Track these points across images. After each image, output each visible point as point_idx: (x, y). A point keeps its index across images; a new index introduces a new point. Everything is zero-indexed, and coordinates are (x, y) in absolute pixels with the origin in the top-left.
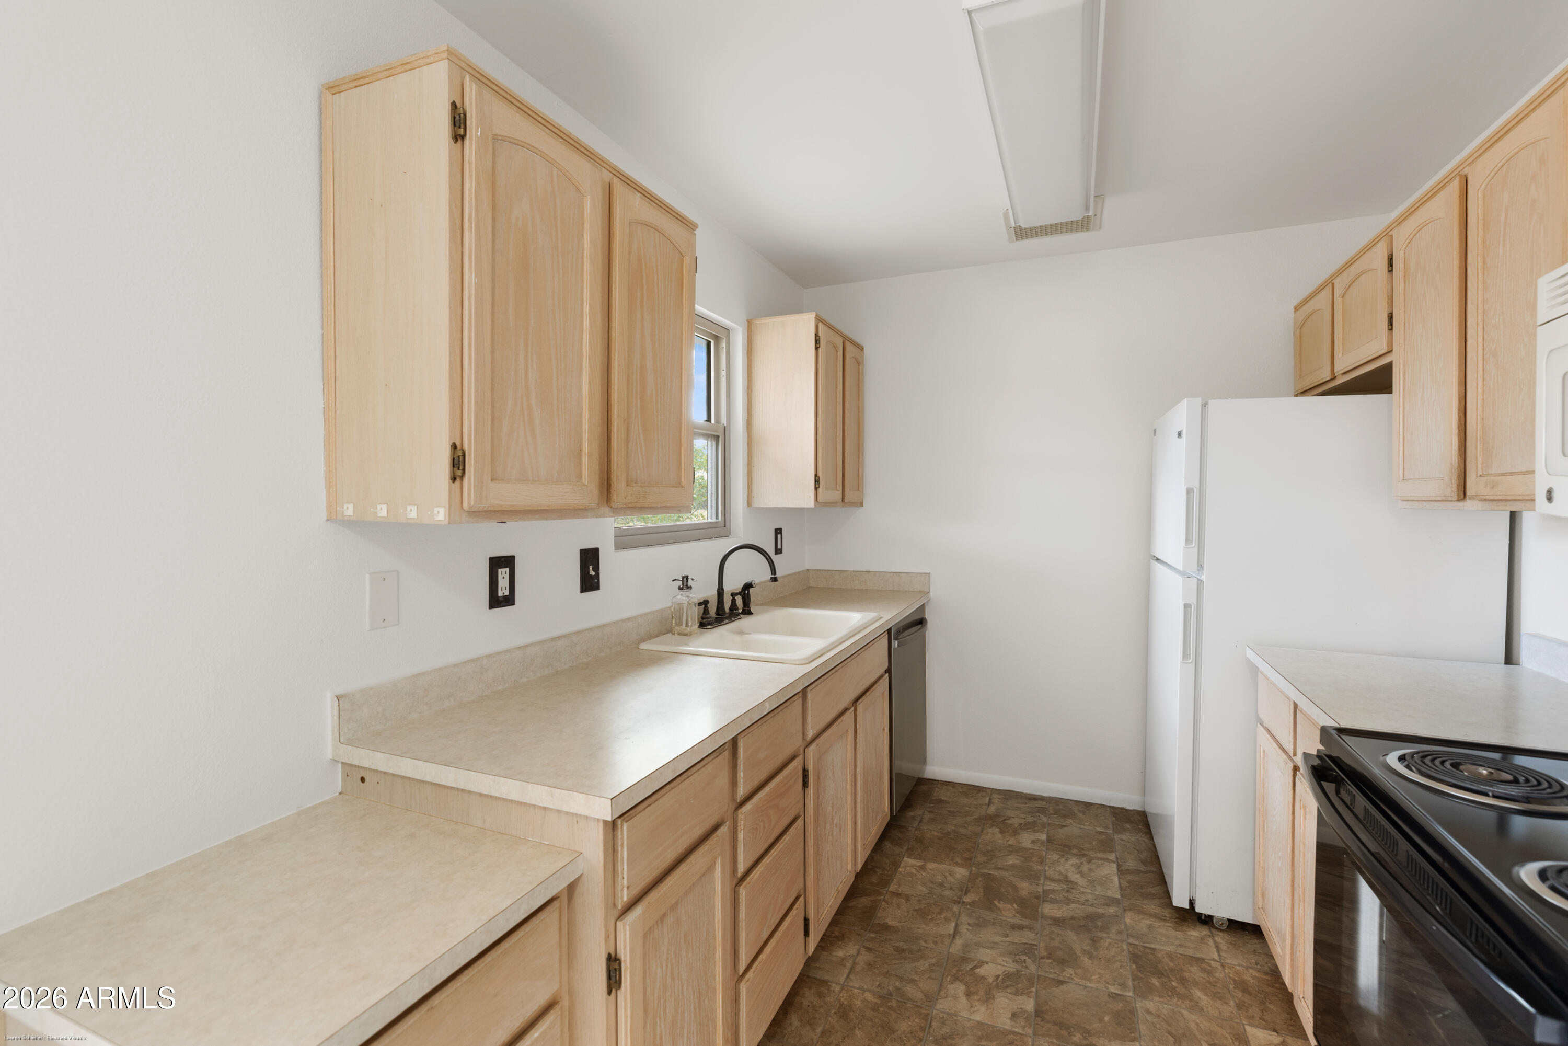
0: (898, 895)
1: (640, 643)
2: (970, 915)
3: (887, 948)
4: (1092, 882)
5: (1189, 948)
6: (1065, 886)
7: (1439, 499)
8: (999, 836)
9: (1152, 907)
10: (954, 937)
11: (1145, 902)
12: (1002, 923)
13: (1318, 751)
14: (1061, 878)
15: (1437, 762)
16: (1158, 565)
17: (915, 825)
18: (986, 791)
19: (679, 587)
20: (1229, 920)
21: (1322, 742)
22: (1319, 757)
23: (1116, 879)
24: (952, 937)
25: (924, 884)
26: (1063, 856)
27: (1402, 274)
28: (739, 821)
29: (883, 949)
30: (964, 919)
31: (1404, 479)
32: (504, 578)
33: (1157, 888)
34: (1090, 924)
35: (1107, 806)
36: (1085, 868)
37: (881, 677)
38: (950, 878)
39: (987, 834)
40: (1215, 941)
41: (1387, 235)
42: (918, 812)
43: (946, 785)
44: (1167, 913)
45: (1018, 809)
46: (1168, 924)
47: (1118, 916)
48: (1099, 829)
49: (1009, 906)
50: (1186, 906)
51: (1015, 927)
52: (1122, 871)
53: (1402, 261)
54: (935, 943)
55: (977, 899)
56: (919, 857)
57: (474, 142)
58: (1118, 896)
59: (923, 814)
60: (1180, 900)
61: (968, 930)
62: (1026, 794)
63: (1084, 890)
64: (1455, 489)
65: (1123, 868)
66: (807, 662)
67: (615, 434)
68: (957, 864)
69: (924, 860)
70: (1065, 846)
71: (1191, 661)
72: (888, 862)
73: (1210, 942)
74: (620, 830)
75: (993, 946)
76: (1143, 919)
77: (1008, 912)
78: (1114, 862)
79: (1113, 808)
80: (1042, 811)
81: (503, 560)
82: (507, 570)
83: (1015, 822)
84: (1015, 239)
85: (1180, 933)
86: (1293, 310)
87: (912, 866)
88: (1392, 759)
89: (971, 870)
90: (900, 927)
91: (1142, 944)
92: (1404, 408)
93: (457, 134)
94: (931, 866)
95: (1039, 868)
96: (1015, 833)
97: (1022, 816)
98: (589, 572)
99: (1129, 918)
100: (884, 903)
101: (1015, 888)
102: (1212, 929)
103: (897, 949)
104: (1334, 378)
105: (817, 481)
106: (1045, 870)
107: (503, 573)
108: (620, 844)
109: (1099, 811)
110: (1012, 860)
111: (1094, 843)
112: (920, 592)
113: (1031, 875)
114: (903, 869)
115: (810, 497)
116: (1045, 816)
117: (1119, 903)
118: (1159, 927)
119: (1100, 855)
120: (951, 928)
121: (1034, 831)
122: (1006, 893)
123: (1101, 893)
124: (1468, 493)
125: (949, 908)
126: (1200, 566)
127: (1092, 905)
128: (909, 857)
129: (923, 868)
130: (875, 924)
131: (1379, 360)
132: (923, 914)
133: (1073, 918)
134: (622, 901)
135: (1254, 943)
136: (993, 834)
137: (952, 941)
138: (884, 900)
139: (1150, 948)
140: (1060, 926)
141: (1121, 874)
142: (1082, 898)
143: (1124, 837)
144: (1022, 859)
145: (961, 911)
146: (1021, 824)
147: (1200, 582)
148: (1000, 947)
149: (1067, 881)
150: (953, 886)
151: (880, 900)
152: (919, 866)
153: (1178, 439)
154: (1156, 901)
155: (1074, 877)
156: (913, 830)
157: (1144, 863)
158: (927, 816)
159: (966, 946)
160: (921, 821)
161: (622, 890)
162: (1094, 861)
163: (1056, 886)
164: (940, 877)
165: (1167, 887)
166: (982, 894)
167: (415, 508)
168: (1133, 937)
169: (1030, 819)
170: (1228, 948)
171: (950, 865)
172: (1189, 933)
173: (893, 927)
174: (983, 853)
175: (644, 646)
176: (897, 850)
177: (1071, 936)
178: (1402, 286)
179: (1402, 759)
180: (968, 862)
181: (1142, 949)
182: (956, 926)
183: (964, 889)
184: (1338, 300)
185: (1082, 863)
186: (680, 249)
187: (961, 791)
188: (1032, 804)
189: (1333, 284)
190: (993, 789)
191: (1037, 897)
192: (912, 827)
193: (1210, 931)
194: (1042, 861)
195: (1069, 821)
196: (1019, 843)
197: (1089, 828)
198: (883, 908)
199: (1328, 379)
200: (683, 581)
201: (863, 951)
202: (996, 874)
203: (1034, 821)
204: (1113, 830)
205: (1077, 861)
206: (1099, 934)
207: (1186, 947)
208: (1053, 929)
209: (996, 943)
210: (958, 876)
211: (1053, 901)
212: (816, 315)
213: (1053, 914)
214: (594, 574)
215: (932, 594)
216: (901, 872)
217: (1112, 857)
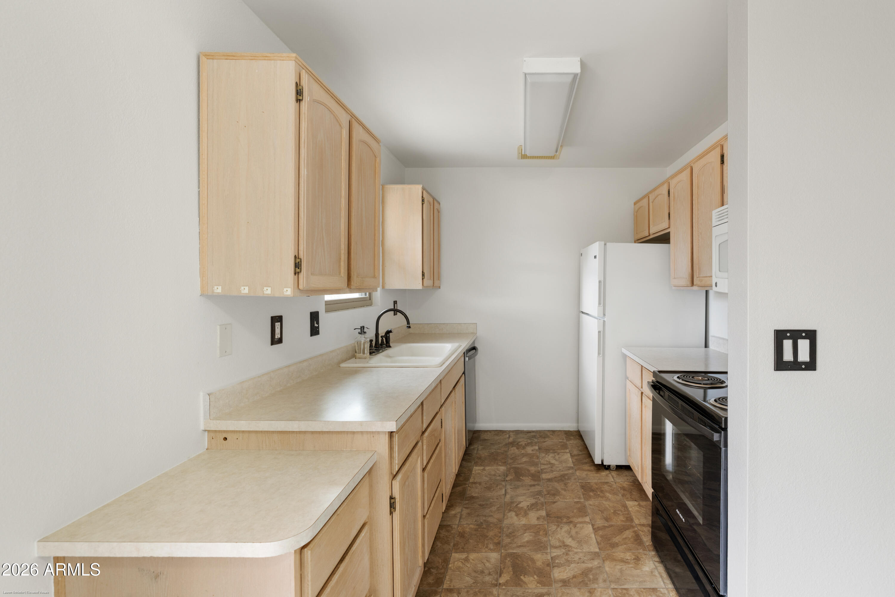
0: (475, 483)
1: (341, 363)
2: (511, 485)
3: (475, 506)
4: (561, 462)
5: (602, 479)
6: (550, 466)
7: (685, 286)
8: (517, 450)
9: (586, 467)
10: (505, 495)
11: (583, 466)
12: (525, 485)
13: (652, 380)
14: (548, 463)
15: (688, 377)
16: (584, 315)
17: (476, 452)
18: (506, 432)
19: (359, 332)
20: (616, 466)
21: (654, 377)
22: (653, 382)
23: (570, 459)
24: (504, 495)
25: (486, 476)
26: (547, 454)
27: (673, 198)
28: (424, 441)
29: (473, 506)
30: (508, 487)
31: (674, 278)
32: (278, 328)
33: (587, 460)
34: (563, 478)
35: (562, 431)
36: (557, 457)
37: (461, 376)
38: (498, 472)
39: (511, 450)
40: (612, 475)
41: (667, 182)
42: (476, 446)
43: (486, 432)
44: (592, 468)
45: (523, 438)
46: (593, 472)
47: (573, 473)
48: (560, 441)
49: (527, 478)
50: (600, 463)
51: (531, 486)
52: (572, 455)
53: (673, 193)
54: (497, 499)
55: (512, 478)
56: (481, 465)
57: (306, 103)
58: (572, 466)
59: (478, 446)
60: (598, 461)
61: (511, 491)
62: (525, 431)
63: (558, 466)
64: (690, 282)
65: (572, 454)
66: (440, 366)
67: (353, 251)
68: (500, 465)
69: (483, 466)
70: (547, 450)
71: (601, 355)
72: (466, 470)
73: (610, 475)
74: (395, 438)
75: (524, 495)
76: (583, 472)
77: (527, 480)
78: (568, 453)
79: (565, 431)
80: (534, 437)
81: (277, 318)
82: (279, 323)
83: (523, 443)
84: (521, 158)
85: (598, 475)
86: (633, 204)
87: (479, 470)
88: (675, 378)
89: (507, 467)
90: (479, 496)
91: (585, 481)
92: (674, 250)
93: (298, 99)
94: (487, 468)
95: (537, 460)
96: (524, 448)
97: (526, 440)
98: (314, 325)
99: (578, 473)
100: (469, 488)
101: (528, 470)
102: (610, 471)
103: (480, 505)
104: (649, 235)
105: (423, 275)
106: (540, 461)
107: (278, 325)
108: (395, 444)
109: (559, 433)
110: (524, 459)
111: (559, 447)
112: (472, 333)
113: (534, 464)
114: (474, 472)
115: (419, 283)
116: (536, 439)
117: (573, 468)
118: (590, 474)
119: (563, 451)
120: (503, 491)
121: (532, 446)
122: (525, 473)
123: (565, 466)
124: (694, 284)
125: (500, 484)
126: (604, 315)
127: (562, 471)
128: (476, 466)
129: (484, 470)
130: (467, 497)
131: (665, 230)
132: (489, 488)
133: (555, 477)
134: (396, 470)
135: (626, 473)
136: (514, 450)
137: (505, 496)
138: (469, 486)
139: (588, 482)
140: (550, 482)
141: (572, 457)
142: (558, 469)
143: (571, 442)
144: (529, 458)
145: (506, 484)
146: (526, 444)
147: (604, 321)
148: (527, 494)
149: (550, 464)
150: (500, 475)
151: (466, 487)
152: (482, 469)
153: (595, 259)
154: (588, 465)
155: (553, 461)
156: (475, 454)
157: (581, 451)
158: (480, 447)
159: (511, 497)
160: (478, 450)
161: (396, 466)
162: (560, 454)
163: (546, 467)
164: (492, 472)
165: (592, 458)
166: (514, 475)
167: (269, 289)
168: (581, 480)
169: (529, 441)
170: (617, 476)
171: (496, 466)
172: (602, 474)
173: (476, 497)
174: (511, 459)
175: (343, 365)
176: (469, 464)
177: (556, 485)
178: (673, 203)
179: (678, 377)
180: (505, 463)
181: (585, 483)
182: (506, 490)
183: (506, 475)
184: (651, 204)
185: (555, 456)
186: (375, 154)
187: (494, 434)
188: (529, 435)
189: (649, 197)
190: (510, 431)
191: (538, 472)
192: (474, 453)
193: (610, 472)
194: (538, 457)
195: (547, 439)
196: (526, 452)
197: (556, 441)
198: (469, 490)
199: (648, 235)
200: (361, 329)
201: (464, 509)
202: (519, 466)
203: (531, 442)
204: (566, 440)
205: (553, 455)
206: (567, 481)
207: (601, 479)
208: (548, 483)
209: (525, 493)
210: (502, 470)
211: (545, 473)
212: (423, 186)
213: (546, 478)
214: (317, 326)
215: (478, 334)
216: (474, 473)
217: (568, 451)
